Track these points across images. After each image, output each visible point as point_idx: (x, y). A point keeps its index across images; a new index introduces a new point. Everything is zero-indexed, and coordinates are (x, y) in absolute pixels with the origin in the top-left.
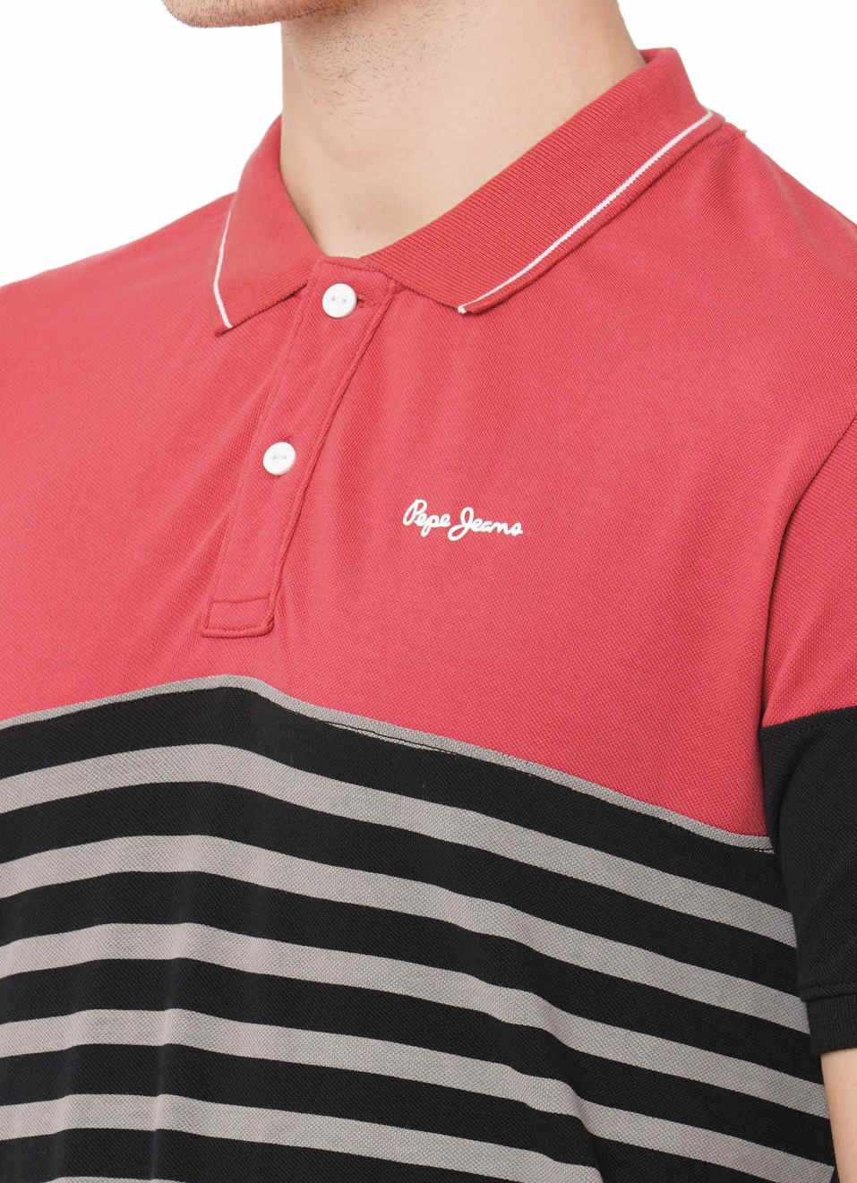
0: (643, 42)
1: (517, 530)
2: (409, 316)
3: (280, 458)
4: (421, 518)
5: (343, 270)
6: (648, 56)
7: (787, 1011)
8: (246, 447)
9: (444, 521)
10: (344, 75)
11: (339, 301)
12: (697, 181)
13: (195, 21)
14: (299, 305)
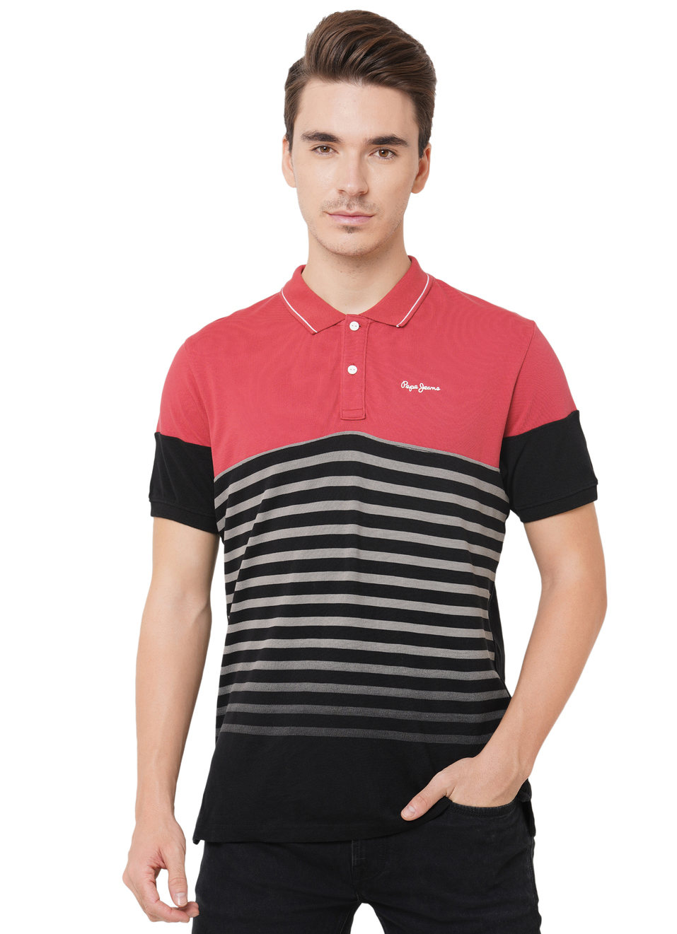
1: (438, 389)
3: (352, 370)
5: (352, 318)
9: (416, 387)
11: (354, 326)
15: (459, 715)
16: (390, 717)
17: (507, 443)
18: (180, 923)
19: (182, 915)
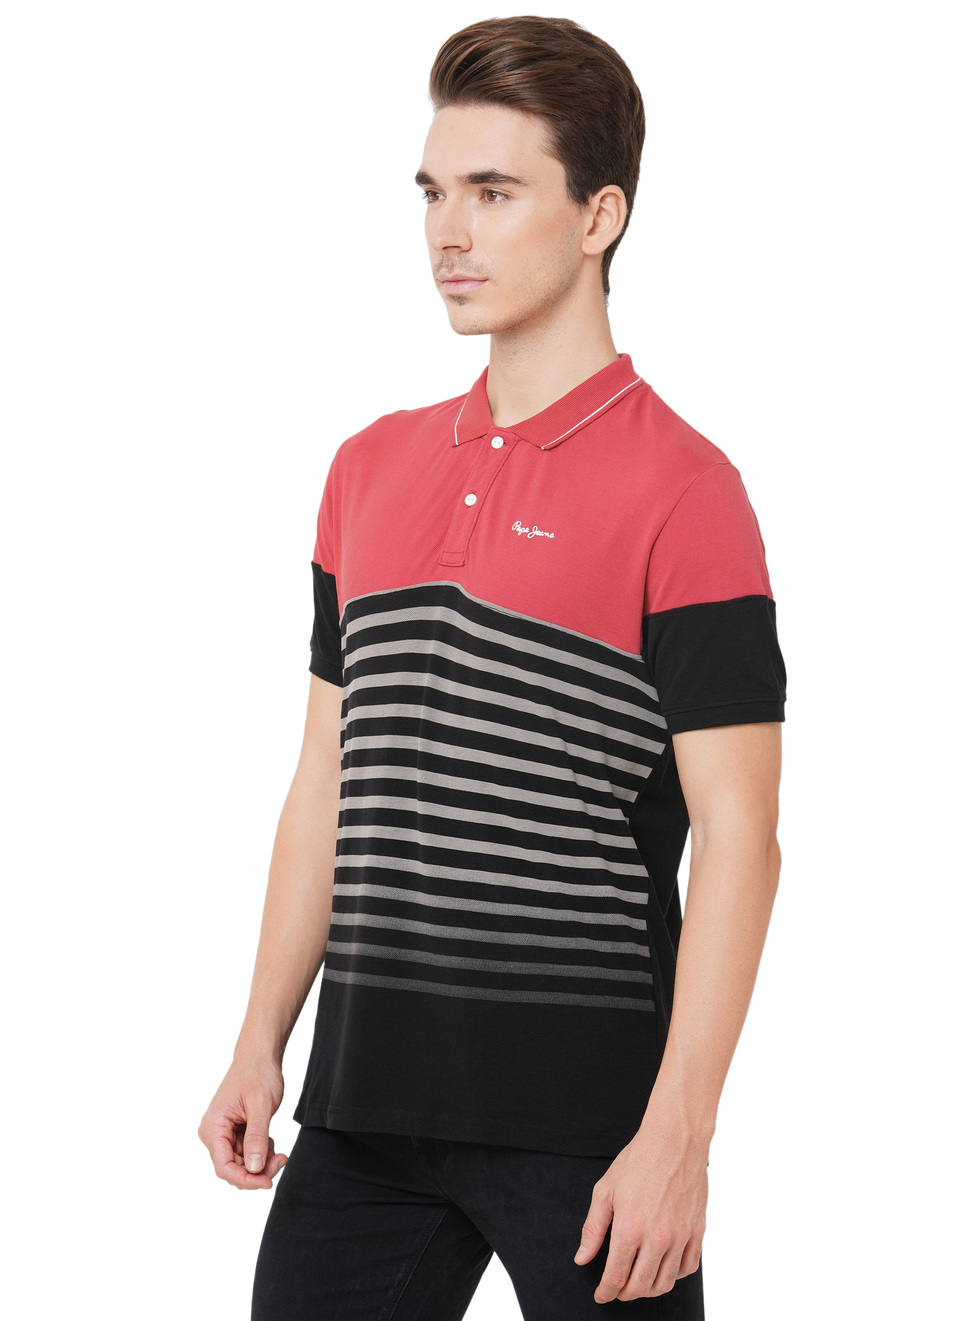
0: (619, 351)
1: (552, 536)
2: (523, 449)
3: (471, 500)
4: (519, 528)
5: (500, 432)
6: (620, 356)
7: (660, 722)
8: (459, 494)
9: (526, 530)
10: (515, 353)
11: (497, 443)
12: (631, 404)
13: (463, 333)
14: (483, 441)
15: (556, 966)
16: (454, 966)
17: (646, 620)
18: (260, 1190)
19: (261, 1180)
